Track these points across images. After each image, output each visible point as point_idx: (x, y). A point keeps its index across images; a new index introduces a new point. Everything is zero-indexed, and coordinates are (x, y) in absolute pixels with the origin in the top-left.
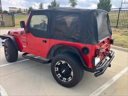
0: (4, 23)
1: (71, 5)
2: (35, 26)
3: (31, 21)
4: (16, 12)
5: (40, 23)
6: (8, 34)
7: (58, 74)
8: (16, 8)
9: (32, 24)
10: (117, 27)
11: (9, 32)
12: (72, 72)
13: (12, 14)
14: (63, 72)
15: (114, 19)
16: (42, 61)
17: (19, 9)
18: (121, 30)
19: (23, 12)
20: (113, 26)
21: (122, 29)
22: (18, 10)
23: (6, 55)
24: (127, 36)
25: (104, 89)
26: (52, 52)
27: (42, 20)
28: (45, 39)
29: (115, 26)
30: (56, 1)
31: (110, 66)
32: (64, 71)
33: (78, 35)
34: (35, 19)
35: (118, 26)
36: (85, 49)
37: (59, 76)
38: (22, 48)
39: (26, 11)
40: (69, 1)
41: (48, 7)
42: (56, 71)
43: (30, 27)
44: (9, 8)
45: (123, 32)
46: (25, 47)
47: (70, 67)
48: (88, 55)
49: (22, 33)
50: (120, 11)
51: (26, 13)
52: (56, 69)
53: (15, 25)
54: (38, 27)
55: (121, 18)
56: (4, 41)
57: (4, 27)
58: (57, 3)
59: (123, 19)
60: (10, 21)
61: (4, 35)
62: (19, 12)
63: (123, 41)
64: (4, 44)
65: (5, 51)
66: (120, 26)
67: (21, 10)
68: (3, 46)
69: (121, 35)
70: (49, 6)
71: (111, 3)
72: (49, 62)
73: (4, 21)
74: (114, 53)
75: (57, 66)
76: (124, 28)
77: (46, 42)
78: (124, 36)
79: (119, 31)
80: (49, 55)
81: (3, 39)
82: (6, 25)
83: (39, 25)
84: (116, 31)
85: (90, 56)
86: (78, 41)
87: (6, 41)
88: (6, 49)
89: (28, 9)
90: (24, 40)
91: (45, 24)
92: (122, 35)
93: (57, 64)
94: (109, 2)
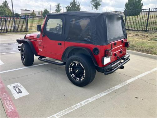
0: (17, 28)
1: (93, 6)
2: (51, 29)
3: (47, 24)
4: (29, 15)
5: (56, 27)
6: (24, 38)
7: (72, 74)
8: (29, 10)
9: (48, 28)
10: (146, 31)
11: (25, 36)
12: (84, 72)
13: (26, 17)
14: (76, 72)
15: (145, 21)
16: (57, 63)
17: (33, 12)
18: (151, 35)
19: (37, 15)
20: (142, 29)
21: (151, 33)
22: (31, 12)
23: (22, 59)
24: (156, 42)
25: (115, 89)
26: (67, 54)
27: (58, 24)
28: (60, 42)
29: (143, 30)
30: (75, 1)
31: (122, 67)
32: (77, 70)
33: (90, 37)
34: (51, 23)
35: (148, 30)
36: (96, 49)
37: (73, 76)
38: (38, 51)
39: (40, 13)
40: (91, 1)
41: (66, 8)
42: (70, 71)
43: (46, 31)
44: (21, 10)
45: (152, 37)
46: (41, 50)
47: (83, 67)
48: (98, 55)
49: (38, 36)
50: (150, 12)
51: (40, 16)
52: (70, 70)
53: (28, 30)
54: (54, 31)
55: (153, 20)
56: (21, 45)
57: (16, 32)
58: (77, 3)
59: (154, 21)
60: (23, 26)
61: (20, 39)
62: (33, 15)
63: (149, 46)
64: (20, 48)
65: (22, 55)
66: (150, 30)
67: (35, 13)
68: (19, 50)
69: (149, 41)
70: (68, 7)
71: (142, 2)
72: (64, 64)
73: (16, 25)
74: (129, 56)
75: (71, 67)
76: (155, 33)
77: (61, 44)
78: (152, 41)
79: (147, 36)
80: (64, 57)
81: (20, 43)
82: (18, 30)
83: (54, 28)
84: (144, 36)
85: (100, 55)
86: (90, 43)
87: (22, 45)
88: (22, 53)
89: (43, 11)
90: (40, 43)
91: (60, 27)
92: (151, 40)
93: (71, 65)
94: (140, 1)
